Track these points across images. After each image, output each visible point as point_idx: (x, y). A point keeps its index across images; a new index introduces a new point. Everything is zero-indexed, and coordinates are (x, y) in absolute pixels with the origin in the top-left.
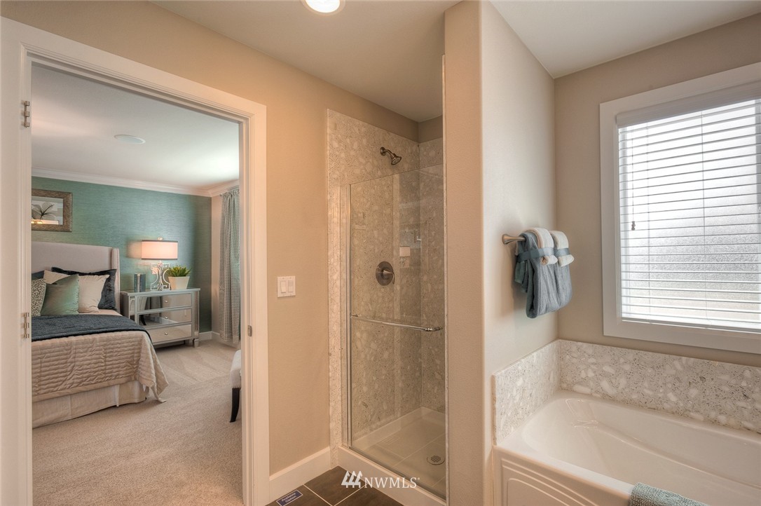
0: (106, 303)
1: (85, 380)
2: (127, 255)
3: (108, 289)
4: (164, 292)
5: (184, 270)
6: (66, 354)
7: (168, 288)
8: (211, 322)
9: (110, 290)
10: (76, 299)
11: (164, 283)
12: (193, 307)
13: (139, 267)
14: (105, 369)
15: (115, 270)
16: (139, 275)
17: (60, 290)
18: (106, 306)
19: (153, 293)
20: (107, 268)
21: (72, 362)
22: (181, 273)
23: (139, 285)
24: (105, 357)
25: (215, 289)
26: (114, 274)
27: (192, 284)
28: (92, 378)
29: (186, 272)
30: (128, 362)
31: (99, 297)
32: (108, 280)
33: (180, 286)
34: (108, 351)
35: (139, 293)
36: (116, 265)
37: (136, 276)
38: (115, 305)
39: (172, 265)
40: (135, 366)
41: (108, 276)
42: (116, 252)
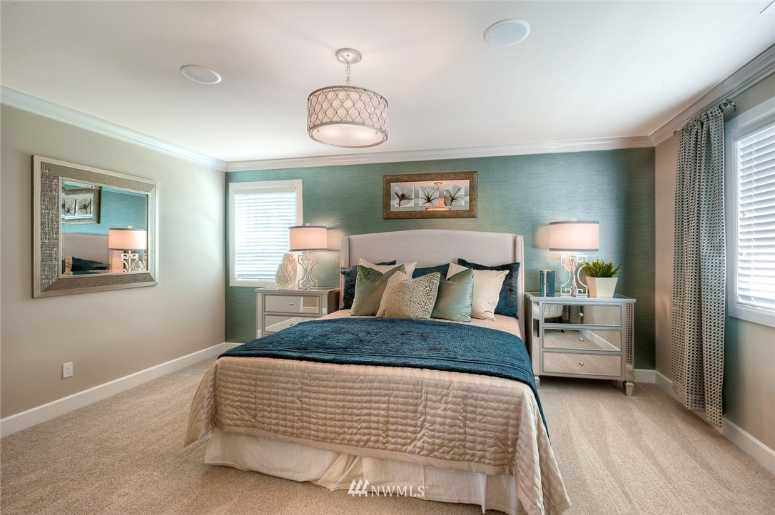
0: (506, 307)
1: (438, 450)
2: (533, 245)
3: (508, 289)
4: (580, 299)
5: (609, 267)
6: (417, 398)
7: (585, 292)
8: (654, 354)
9: (511, 291)
10: (468, 301)
11: (579, 286)
12: (624, 329)
13: (548, 261)
14: (465, 440)
15: (519, 264)
16: (545, 273)
17: (452, 287)
18: (506, 311)
19: (565, 298)
20: (509, 261)
21: (422, 414)
22: (604, 272)
23: (545, 286)
24: (465, 418)
25: (663, 300)
26: (517, 270)
27: (622, 291)
28: (447, 449)
29: (613, 270)
30: (497, 438)
31: (496, 299)
32: (509, 277)
33: (604, 290)
34: (469, 408)
35: (545, 298)
36: (521, 259)
37: (542, 273)
38: (516, 311)
39: (591, 259)
40: (511, 450)
41: (507, 272)
42: (520, 240)
